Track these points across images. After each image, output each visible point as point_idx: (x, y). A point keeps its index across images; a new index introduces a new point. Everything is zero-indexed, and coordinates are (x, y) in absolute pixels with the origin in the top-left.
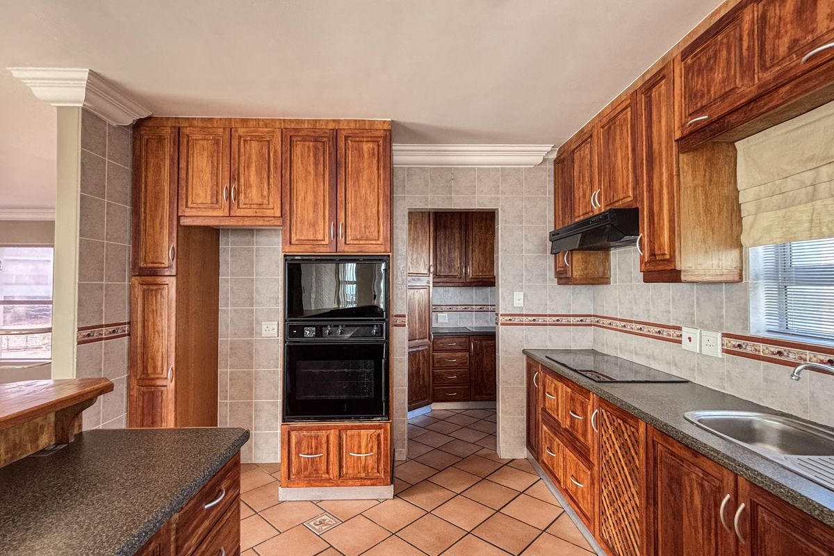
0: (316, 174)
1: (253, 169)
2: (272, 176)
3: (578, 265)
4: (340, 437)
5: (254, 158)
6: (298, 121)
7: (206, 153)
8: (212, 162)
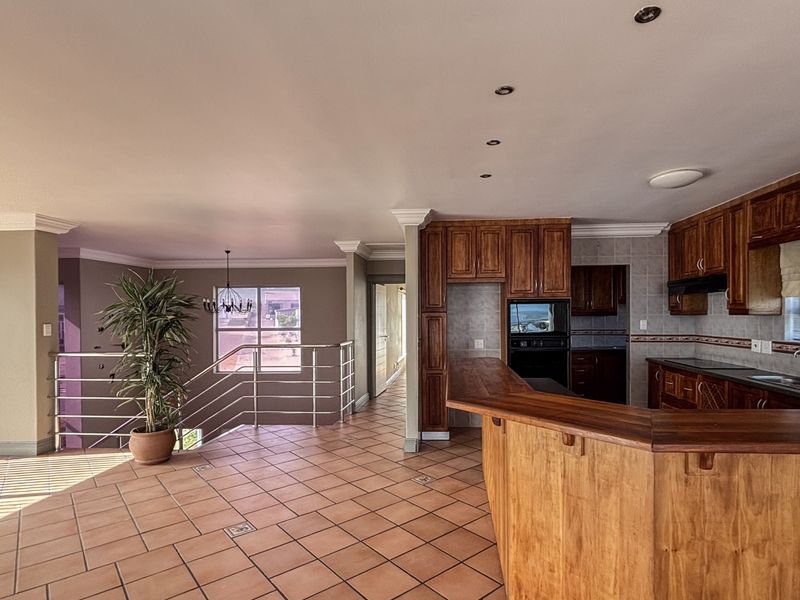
0: (526, 252)
1: (489, 250)
2: (500, 255)
3: (686, 302)
5: (490, 243)
6: (514, 221)
7: (461, 242)
8: (466, 247)
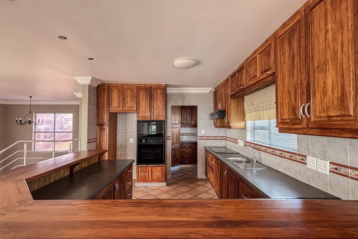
1: (129, 97)
2: (134, 99)
3: (219, 122)
4: (152, 169)
5: (129, 94)
6: (141, 84)
7: (116, 93)
8: (118, 96)
